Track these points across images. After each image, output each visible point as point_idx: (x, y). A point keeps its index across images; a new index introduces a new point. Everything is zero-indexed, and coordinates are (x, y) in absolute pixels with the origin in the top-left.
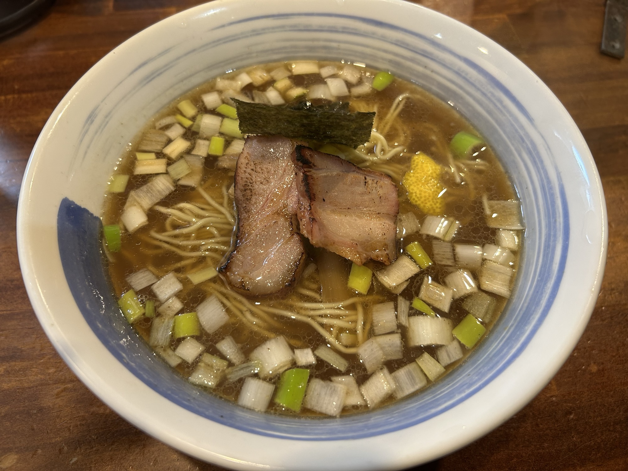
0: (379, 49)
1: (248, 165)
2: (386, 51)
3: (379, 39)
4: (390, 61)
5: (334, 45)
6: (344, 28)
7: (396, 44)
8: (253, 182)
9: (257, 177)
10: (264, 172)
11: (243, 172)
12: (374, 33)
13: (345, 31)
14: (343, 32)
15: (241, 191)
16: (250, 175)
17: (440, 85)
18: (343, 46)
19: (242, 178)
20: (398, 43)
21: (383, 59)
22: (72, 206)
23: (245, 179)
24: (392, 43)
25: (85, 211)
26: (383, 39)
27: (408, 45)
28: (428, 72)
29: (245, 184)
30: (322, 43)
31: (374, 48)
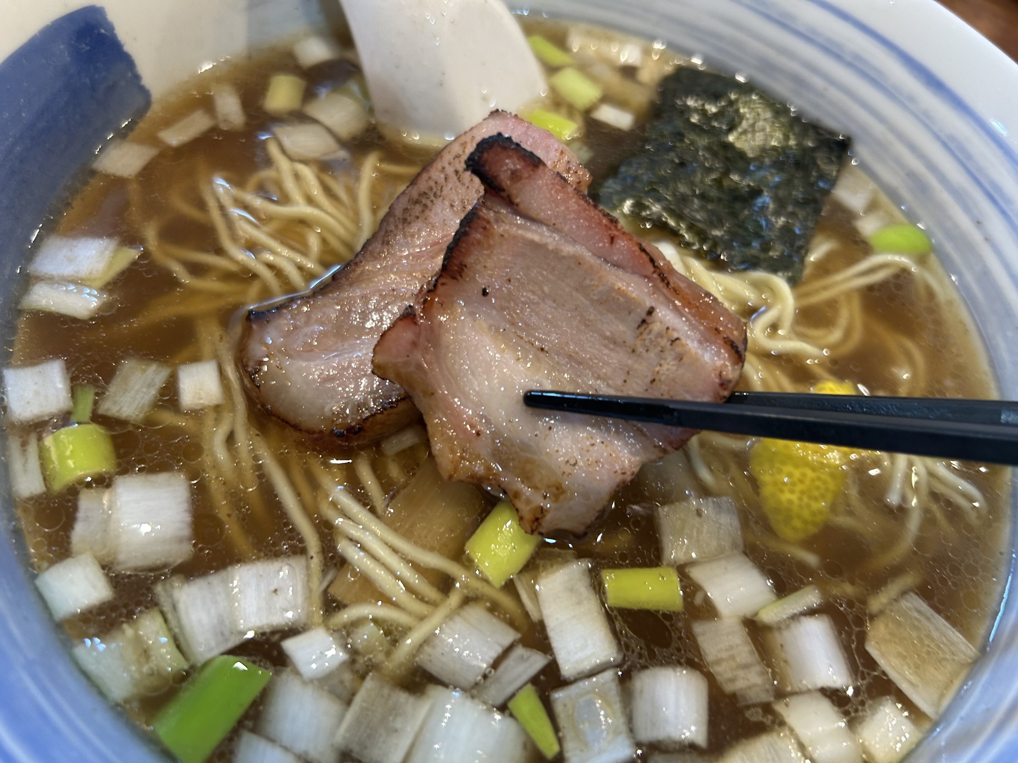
0: (901, 137)
1: (457, 160)
2: (913, 148)
3: (916, 116)
4: (912, 175)
5: (818, 82)
6: (858, 57)
7: (945, 145)
8: (440, 196)
9: (454, 191)
10: (470, 187)
11: (440, 168)
12: (912, 99)
13: (856, 64)
14: (850, 65)
15: (409, 200)
16: (446, 179)
17: (985, 276)
18: (834, 94)
19: (430, 178)
20: (950, 145)
21: (899, 162)
22: (103, 31)
23: (432, 183)
24: (937, 137)
25: (127, 61)
26: (925, 120)
27: (969, 157)
28: (976, 236)
29: (426, 191)
30: (795, 67)
31: (893, 129)
